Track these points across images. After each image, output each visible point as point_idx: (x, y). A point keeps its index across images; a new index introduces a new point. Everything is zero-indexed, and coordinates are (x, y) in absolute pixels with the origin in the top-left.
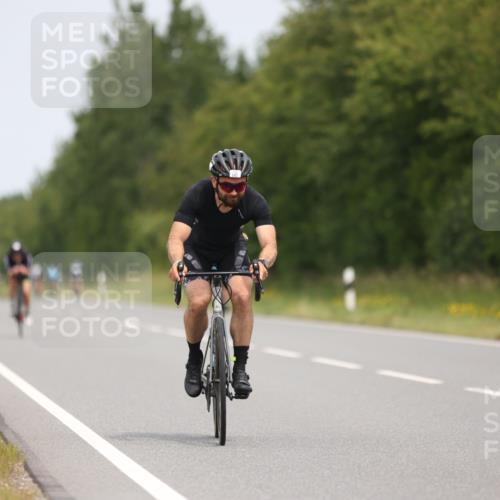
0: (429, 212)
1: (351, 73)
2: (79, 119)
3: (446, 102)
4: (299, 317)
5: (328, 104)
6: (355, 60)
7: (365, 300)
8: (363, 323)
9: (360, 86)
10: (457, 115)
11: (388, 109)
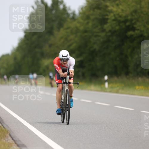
0: (130, 58)
1: (106, 17)
3: (135, 26)
4: (91, 90)
5: (99, 27)
6: (108, 13)
7: (111, 85)
8: (110, 92)
9: (109, 21)
10: (138, 30)
11: (117, 28)
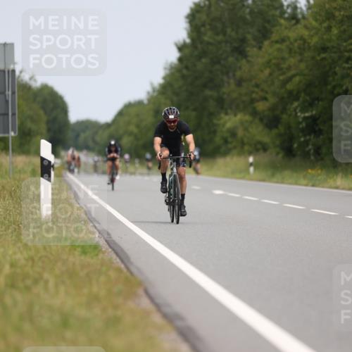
2: (181, 48)
